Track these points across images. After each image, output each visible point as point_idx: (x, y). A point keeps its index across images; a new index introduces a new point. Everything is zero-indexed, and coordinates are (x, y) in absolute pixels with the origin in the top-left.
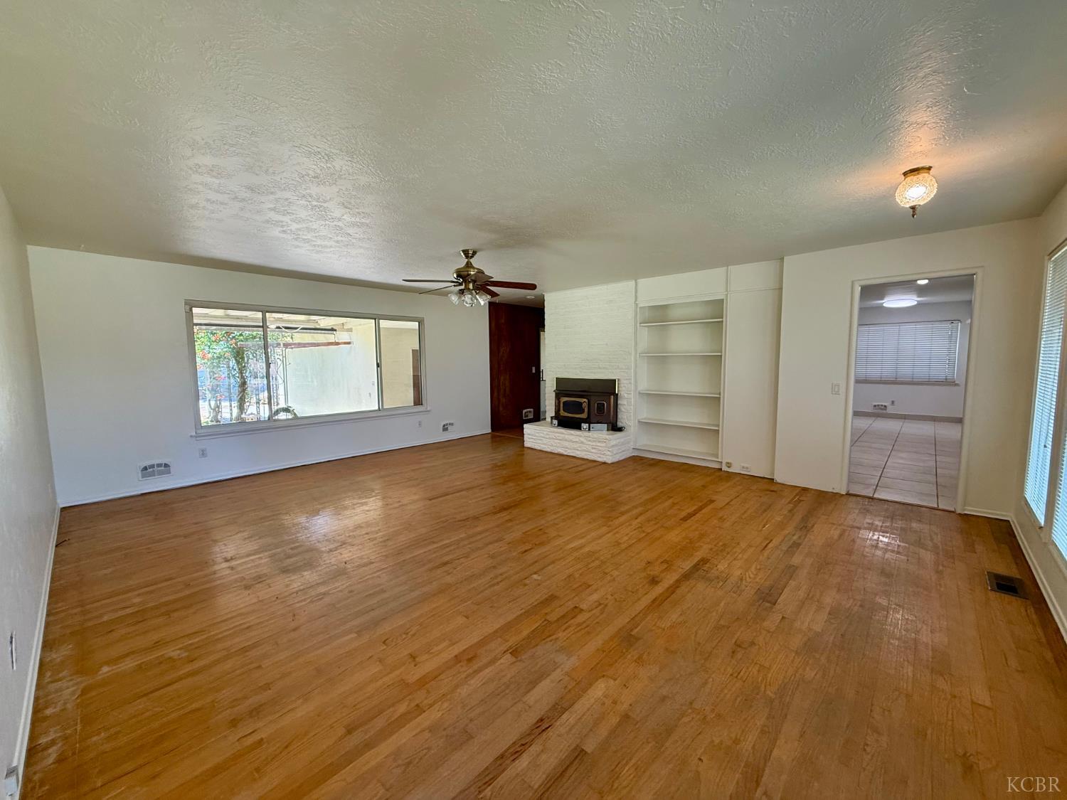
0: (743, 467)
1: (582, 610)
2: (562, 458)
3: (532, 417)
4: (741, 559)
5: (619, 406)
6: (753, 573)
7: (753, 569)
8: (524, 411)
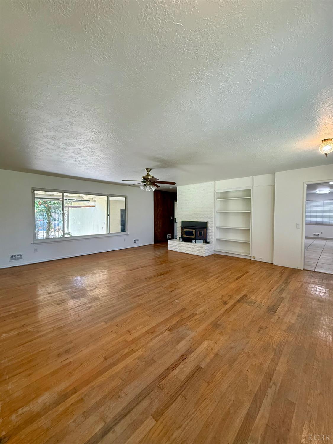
0: (260, 259)
1: (196, 314)
2: (185, 254)
3: (171, 238)
4: (261, 295)
5: (208, 233)
6: (266, 300)
7: (266, 299)
8: (168, 235)
